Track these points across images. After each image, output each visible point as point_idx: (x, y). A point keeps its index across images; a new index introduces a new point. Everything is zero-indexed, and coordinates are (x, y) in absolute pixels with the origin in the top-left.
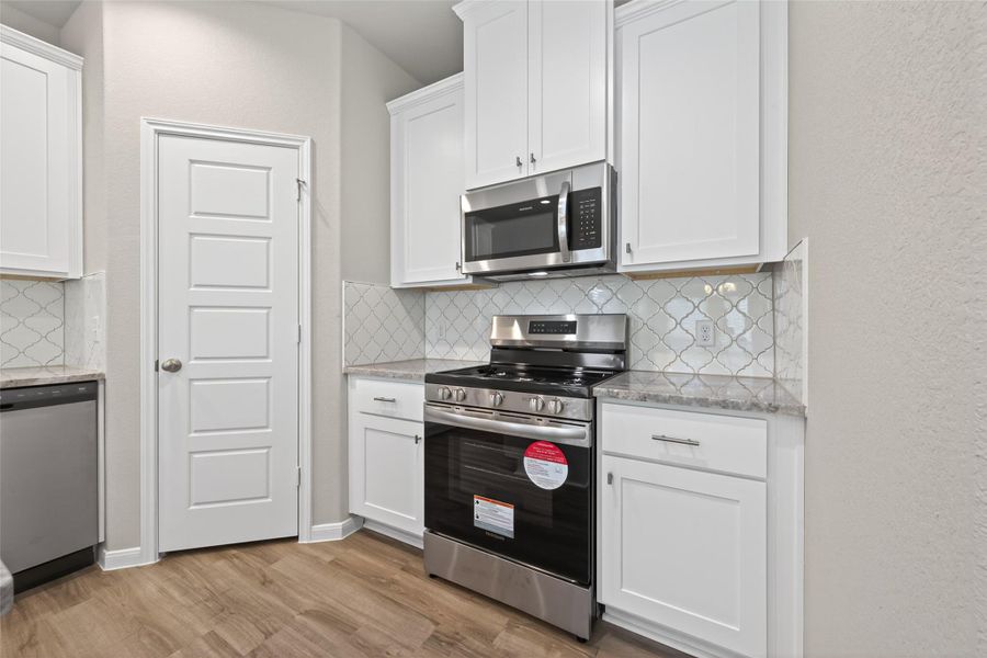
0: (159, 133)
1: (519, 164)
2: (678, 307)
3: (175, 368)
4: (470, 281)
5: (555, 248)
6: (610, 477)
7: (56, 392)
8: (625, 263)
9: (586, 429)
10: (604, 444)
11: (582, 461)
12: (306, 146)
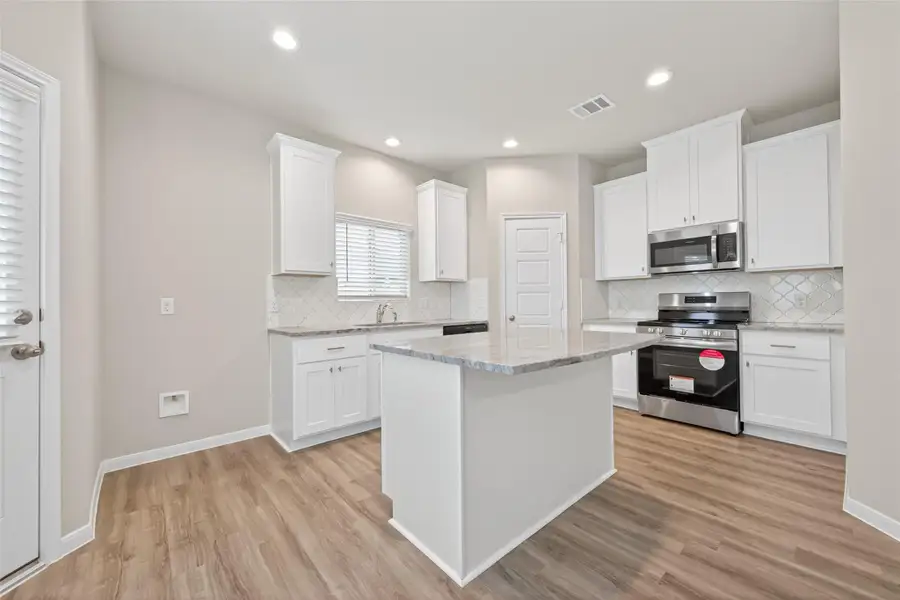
0: (506, 219)
1: (685, 220)
2: (783, 287)
3: (512, 319)
4: (650, 276)
5: (709, 261)
6: (748, 364)
7: (477, 327)
8: (750, 267)
9: (735, 344)
10: (744, 350)
11: (732, 358)
12: (564, 216)
